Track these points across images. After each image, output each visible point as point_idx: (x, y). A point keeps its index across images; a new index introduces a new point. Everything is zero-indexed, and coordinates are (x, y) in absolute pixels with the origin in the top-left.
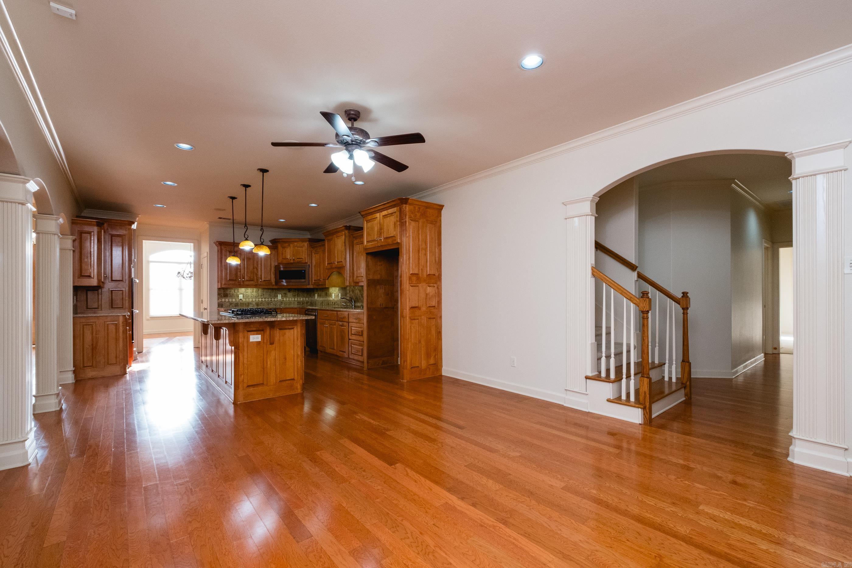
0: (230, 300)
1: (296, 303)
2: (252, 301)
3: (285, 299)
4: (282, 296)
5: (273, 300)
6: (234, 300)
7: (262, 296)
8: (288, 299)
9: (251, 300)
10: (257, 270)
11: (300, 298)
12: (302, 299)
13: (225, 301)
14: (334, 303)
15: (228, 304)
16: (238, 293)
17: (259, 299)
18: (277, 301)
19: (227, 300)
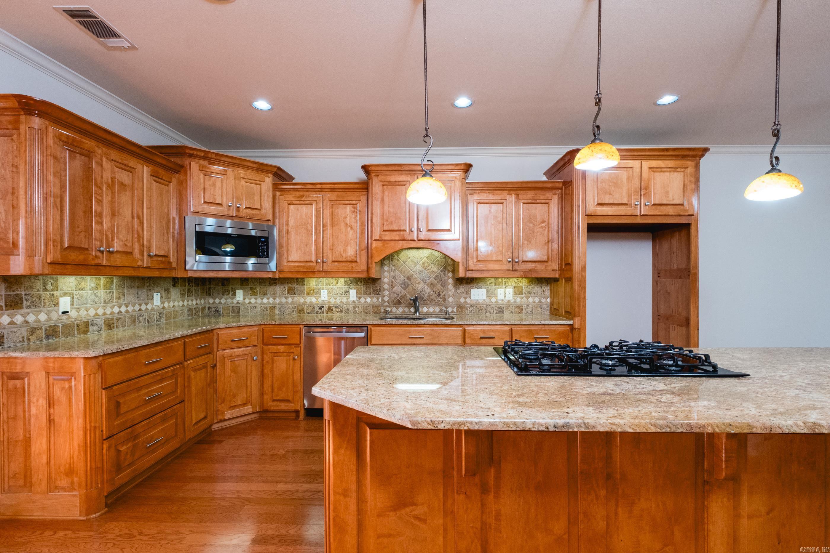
0: (31, 318)
1: (186, 312)
2: (96, 315)
3: (166, 305)
4: (162, 297)
5: (143, 307)
6: (43, 317)
7: (119, 298)
8: (171, 304)
9: (92, 312)
10: (142, 223)
11: (192, 300)
12: (194, 303)
13: (12, 323)
14: (326, 308)
15: (24, 332)
16: (55, 293)
17: (112, 307)
18: (153, 309)
19: (19, 319)
